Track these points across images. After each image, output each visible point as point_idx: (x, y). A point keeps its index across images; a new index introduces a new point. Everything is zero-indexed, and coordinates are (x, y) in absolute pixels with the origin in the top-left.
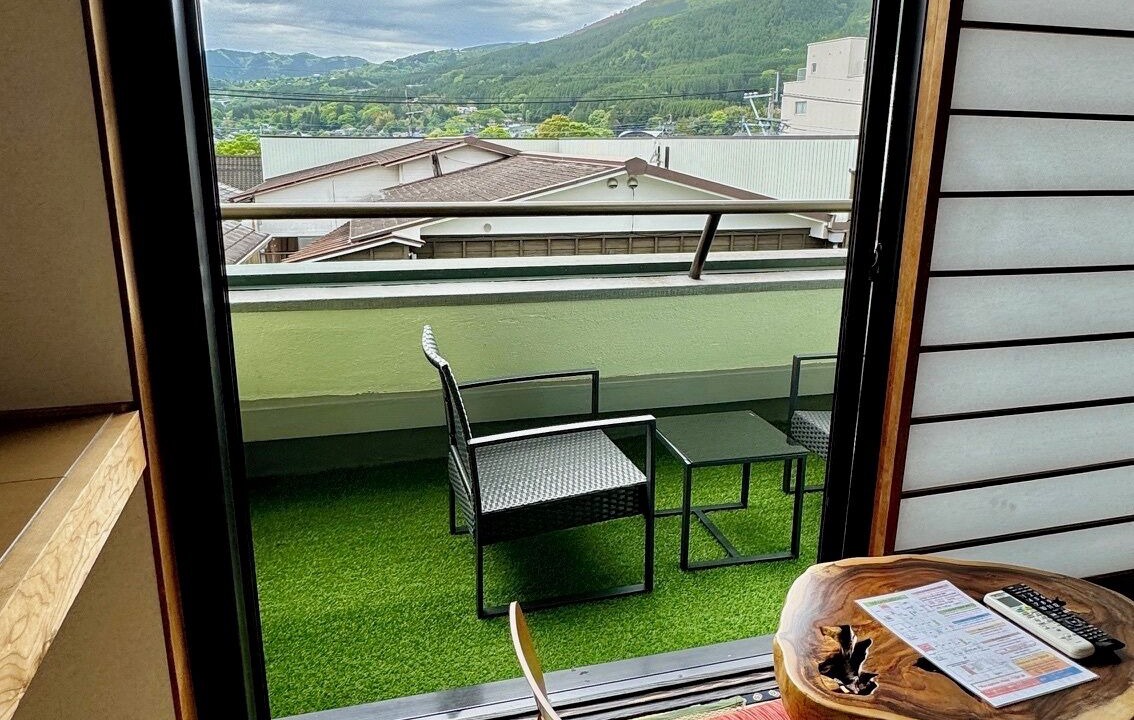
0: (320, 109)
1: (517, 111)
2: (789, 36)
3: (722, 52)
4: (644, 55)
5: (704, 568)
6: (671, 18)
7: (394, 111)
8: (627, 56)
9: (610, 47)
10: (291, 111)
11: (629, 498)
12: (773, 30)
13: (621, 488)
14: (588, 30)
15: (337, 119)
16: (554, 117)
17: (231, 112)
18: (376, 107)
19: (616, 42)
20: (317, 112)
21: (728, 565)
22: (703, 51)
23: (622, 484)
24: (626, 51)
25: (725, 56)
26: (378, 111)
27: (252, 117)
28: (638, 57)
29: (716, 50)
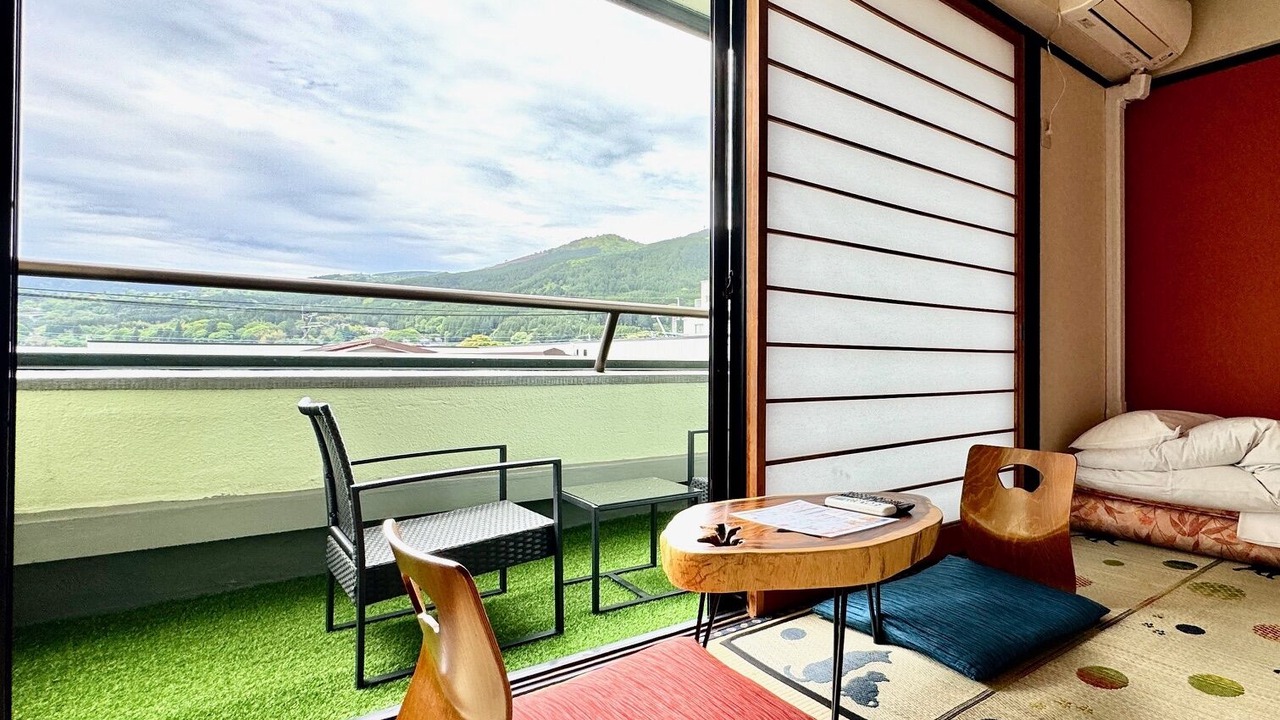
0: (183, 326)
1: (435, 331)
2: (687, 279)
3: (632, 288)
4: (564, 288)
5: (615, 609)
6: (588, 259)
7: (286, 330)
8: (548, 288)
9: (531, 280)
10: (140, 328)
11: (537, 541)
12: (674, 274)
13: (528, 531)
14: (509, 264)
15: (207, 336)
16: (474, 337)
17: (44, 327)
18: (262, 326)
19: (537, 276)
20: (179, 328)
21: (638, 603)
22: (616, 288)
23: (529, 528)
24: (546, 284)
25: (635, 292)
26: (265, 329)
27: (78, 332)
28: (558, 288)
29: (628, 287)
